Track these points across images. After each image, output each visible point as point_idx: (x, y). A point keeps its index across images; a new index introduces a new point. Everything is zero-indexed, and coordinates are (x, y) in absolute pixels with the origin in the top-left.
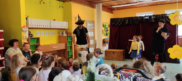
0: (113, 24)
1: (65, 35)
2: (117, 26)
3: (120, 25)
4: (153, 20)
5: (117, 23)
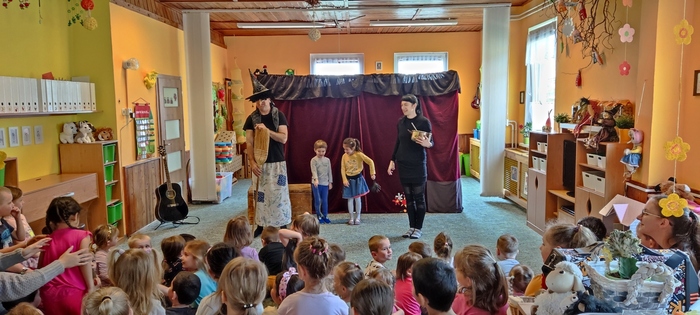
1: (88, 139)
3: (292, 99)
4: (394, 87)
5: (281, 92)
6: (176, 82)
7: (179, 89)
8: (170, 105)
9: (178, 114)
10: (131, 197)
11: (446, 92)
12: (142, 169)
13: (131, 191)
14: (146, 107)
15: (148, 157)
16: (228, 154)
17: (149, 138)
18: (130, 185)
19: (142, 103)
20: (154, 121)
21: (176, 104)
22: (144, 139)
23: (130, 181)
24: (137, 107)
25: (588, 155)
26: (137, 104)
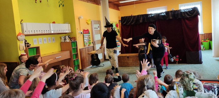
0: (125, 23)
2: (129, 25)
4: (171, 16)
6: (98, 22)
7: (100, 24)
9: (100, 32)
10: (83, 58)
11: (193, 16)
12: (87, 49)
13: (82, 56)
14: (88, 30)
15: (89, 46)
17: (89, 40)
18: (82, 54)
19: (86, 29)
20: (91, 34)
21: (99, 29)
22: (87, 40)
23: (82, 53)
26: (84, 30)
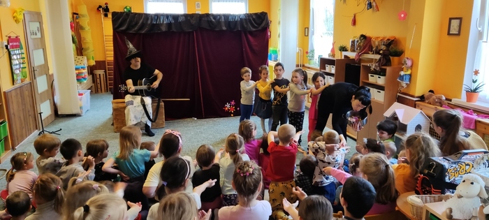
0: (123, 28)
2: (134, 34)
3: (143, 32)
4: (223, 24)
5: (134, 26)
6: (37, 16)
7: (41, 23)
8: (35, 37)
9: (42, 44)
10: (13, 117)
11: (260, 28)
12: (18, 91)
13: (12, 112)
14: (17, 39)
15: (22, 82)
16: (83, 76)
17: (22, 66)
18: (11, 106)
19: (13, 36)
20: (24, 51)
21: (39, 35)
22: (18, 67)
24: (10, 40)
25: (370, 75)
26: (9, 37)
